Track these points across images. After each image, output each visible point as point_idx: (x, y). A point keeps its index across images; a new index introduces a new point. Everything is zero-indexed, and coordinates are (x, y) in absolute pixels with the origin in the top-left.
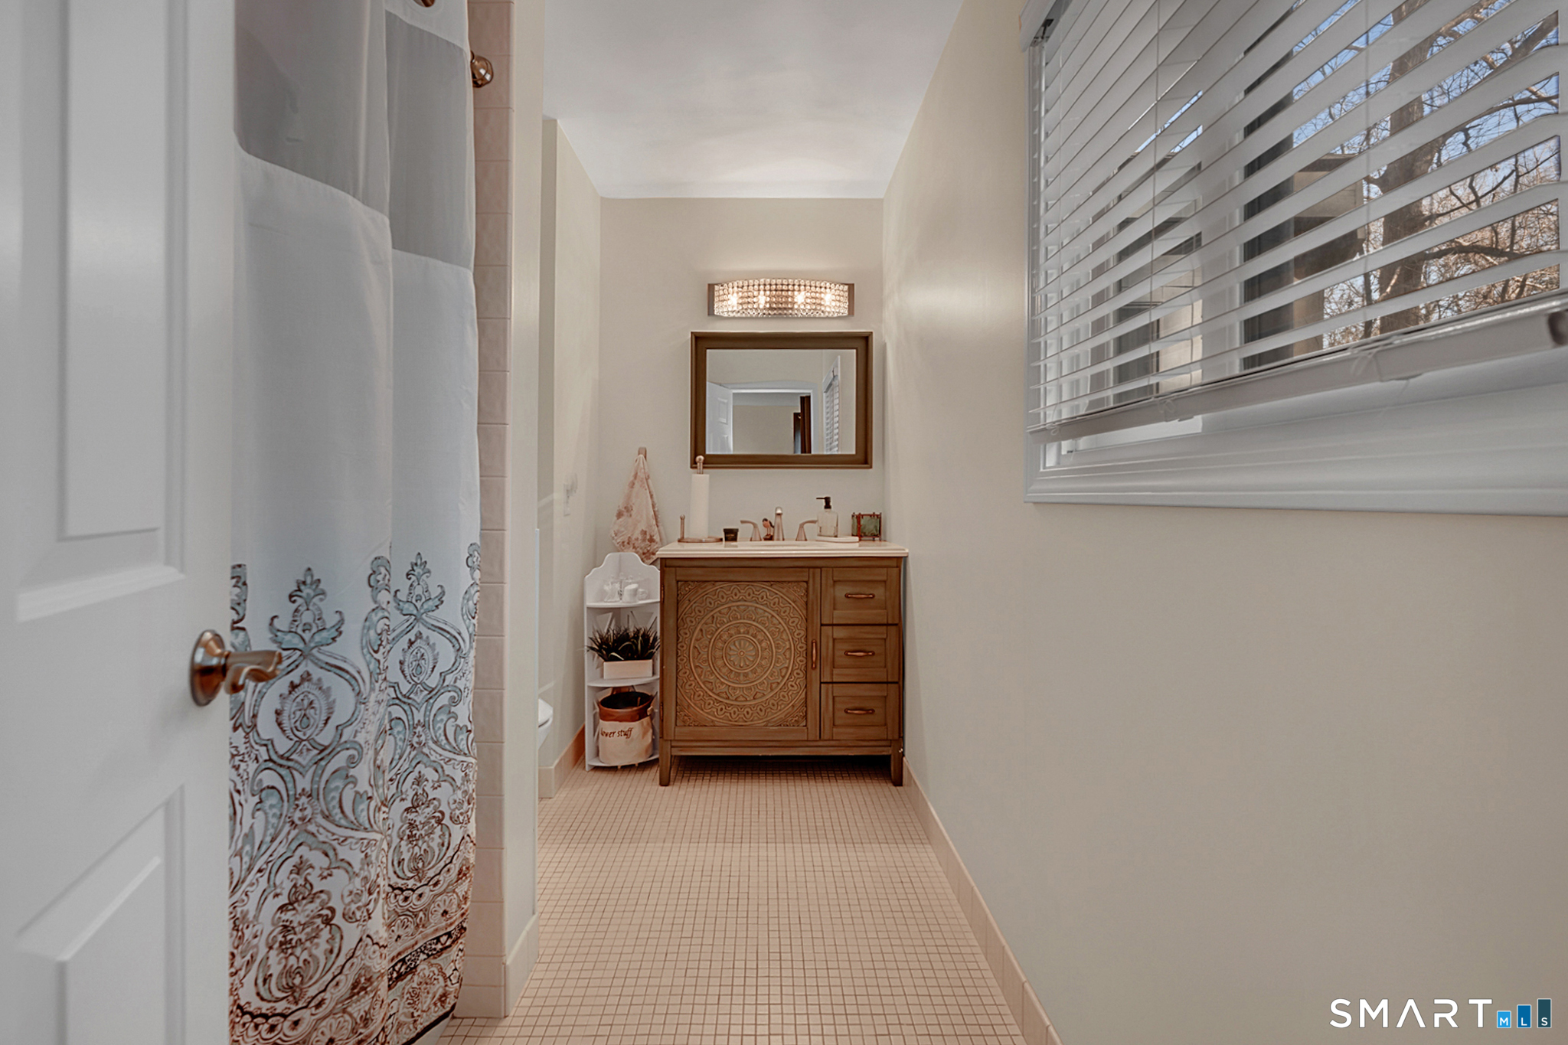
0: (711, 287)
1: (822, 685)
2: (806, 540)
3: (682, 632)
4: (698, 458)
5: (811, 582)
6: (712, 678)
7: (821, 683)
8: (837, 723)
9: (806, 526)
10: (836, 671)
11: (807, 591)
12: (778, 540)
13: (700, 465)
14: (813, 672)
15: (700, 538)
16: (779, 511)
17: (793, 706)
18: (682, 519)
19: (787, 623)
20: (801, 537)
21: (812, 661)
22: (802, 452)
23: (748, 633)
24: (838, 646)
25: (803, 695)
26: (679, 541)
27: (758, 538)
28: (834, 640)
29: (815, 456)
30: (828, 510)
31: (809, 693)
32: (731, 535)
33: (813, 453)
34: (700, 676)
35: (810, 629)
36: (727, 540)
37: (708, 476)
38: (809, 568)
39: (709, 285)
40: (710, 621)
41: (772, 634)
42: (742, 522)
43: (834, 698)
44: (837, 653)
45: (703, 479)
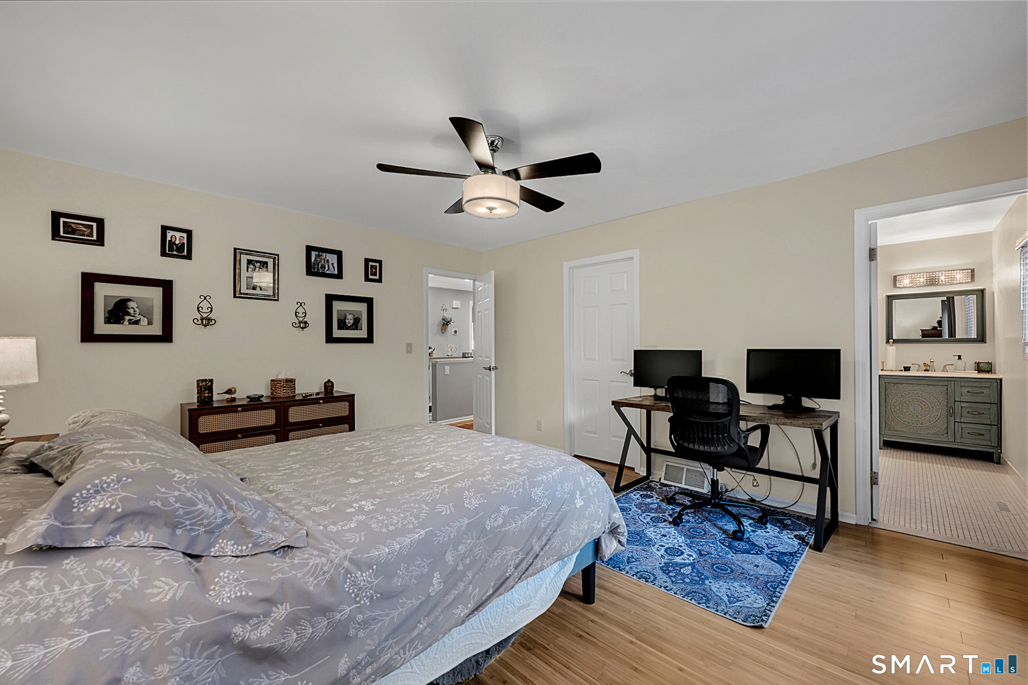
0: (895, 277)
1: (956, 423)
2: (947, 371)
3: (887, 400)
4: (890, 341)
5: (949, 386)
6: (902, 416)
7: (955, 422)
8: (963, 437)
9: (947, 366)
10: (962, 418)
11: (947, 389)
12: (932, 371)
13: (891, 343)
14: (951, 418)
15: (892, 369)
16: (932, 360)
17: (941, 429)
18: (883, 363)
19: (937, 400)
20: (944, 370)
21: (951, 413)
22: (949, 337)
23: (918, 402)
24: (963, 409)
25: (946, 425)
26: (882, 370)
27: (921, 370)
28: (962, 407)
29: (957, 339)
30: (960, 360)
31: (949, 426)
32: (907, 369)
33: (957, 337)
34: (896, 414)
35: (949, 402)
36: (905, 370)
37: (895, 347)
38: (948, 381)
39: (894, 276)
40: (900, 396)
41: (930, 403)
42: (913, 364)
43: (962, 428)
44: (963, 412)
45: (892, 349)
